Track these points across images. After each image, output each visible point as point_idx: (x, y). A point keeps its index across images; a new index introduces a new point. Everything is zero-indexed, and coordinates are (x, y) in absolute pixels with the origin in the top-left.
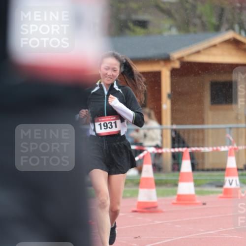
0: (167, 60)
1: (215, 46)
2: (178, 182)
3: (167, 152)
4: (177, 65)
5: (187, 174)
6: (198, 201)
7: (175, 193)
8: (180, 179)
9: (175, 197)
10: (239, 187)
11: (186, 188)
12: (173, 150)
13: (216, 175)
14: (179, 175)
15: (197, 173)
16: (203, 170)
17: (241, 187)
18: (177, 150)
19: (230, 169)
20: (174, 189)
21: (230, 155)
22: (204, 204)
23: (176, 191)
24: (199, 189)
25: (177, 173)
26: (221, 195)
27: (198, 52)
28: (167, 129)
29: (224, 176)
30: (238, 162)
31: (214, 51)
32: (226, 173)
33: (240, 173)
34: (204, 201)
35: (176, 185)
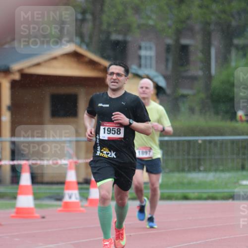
0: (7, 71)
1: (55, 58)
2: (17, 195)
3: (6, 165)
4: (17, 77)
5: (26, 186)
6: (37, 215)
7: (14, 206)
8: (19, 191)
9: (14, 210)
10: (78, 201)
11: (25, 201)
12: (12, 163)
13: (55, 189)
14: (17, 188)
15: (36, 187)
16: (42, 183)
17: (81, 201)
18: (15, 162)
19: (70, 182)
20: (12, 202)
21: (71, 168)
22: (43, 217)
23: (15, 204)
24: (38, 202)
25: (15, 186)
26: (60, 209)
27: (38, 65)
28: (6, 141)
29: (63, 189)
30: (78, 175)
31: (55, 63)
32: (65, 186)
33: (80, 186)
34: (43, 215)
35: (15, 198)
